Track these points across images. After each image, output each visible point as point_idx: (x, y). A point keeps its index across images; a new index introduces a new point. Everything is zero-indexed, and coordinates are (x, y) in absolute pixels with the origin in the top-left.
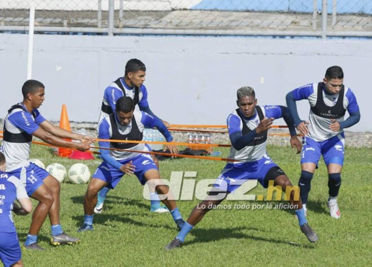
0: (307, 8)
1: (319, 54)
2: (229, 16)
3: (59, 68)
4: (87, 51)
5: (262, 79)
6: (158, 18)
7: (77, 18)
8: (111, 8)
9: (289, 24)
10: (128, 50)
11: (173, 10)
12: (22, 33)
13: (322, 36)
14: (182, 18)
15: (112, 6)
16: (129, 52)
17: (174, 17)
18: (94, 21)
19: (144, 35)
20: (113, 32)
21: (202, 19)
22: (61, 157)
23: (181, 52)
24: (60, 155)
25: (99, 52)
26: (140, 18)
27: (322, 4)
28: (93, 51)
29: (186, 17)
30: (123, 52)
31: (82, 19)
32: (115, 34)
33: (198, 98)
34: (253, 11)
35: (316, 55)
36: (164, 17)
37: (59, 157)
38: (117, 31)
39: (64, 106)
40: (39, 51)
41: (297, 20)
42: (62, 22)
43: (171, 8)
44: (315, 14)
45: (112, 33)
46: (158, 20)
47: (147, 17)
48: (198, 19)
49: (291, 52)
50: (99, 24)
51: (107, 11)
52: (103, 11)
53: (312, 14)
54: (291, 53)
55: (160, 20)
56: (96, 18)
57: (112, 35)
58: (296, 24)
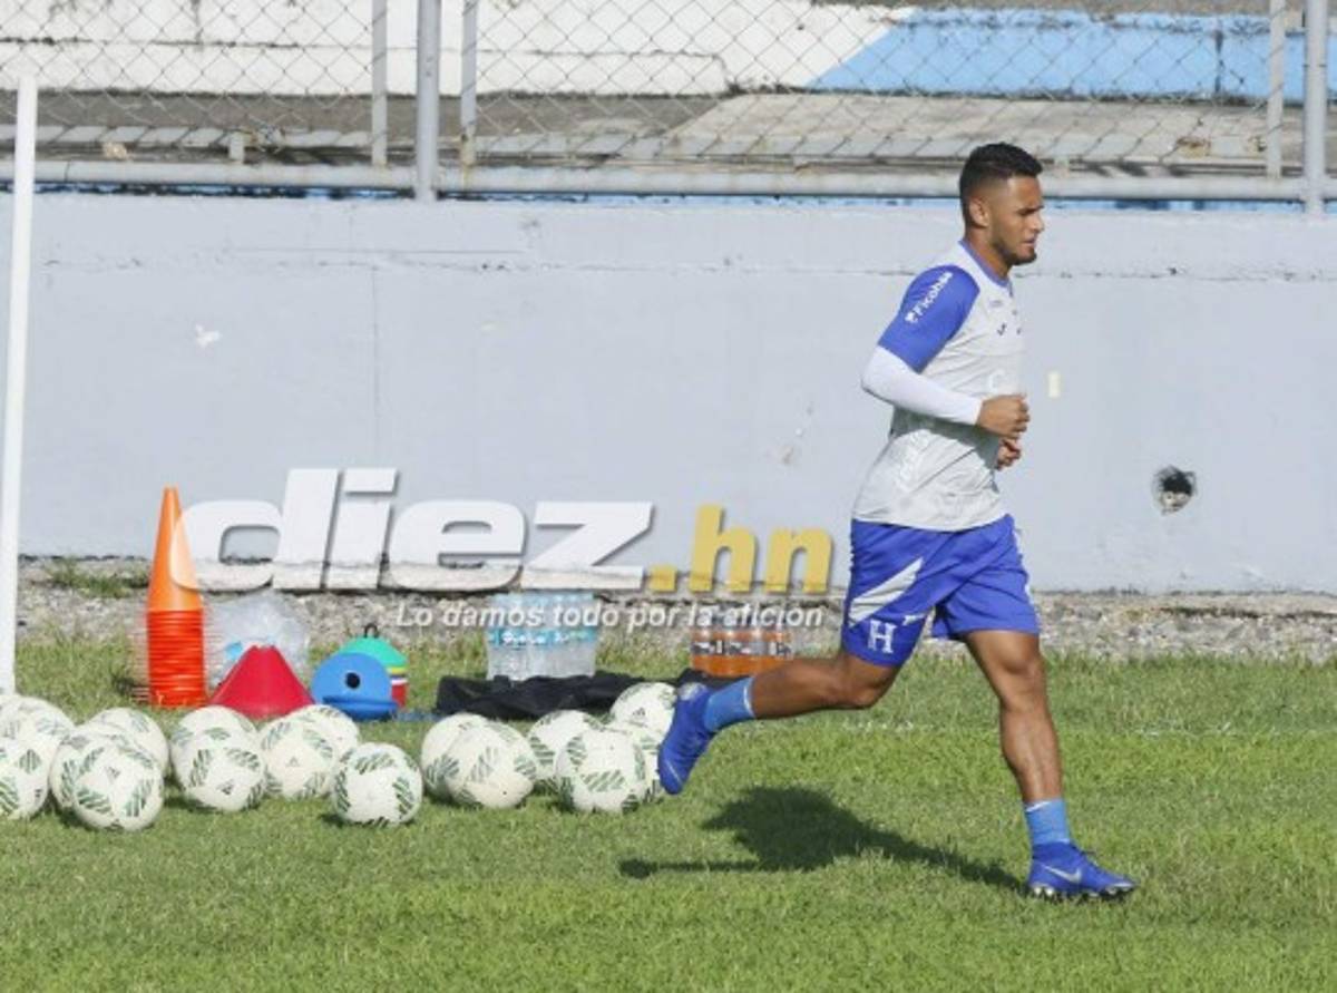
0: (1242, 81)
1: (1289, 276)
2: (965, 116)
3: (208, 338)
4: (323, 264)
5: (1054, 378)
6: (665, 126)
7: (285, 128)
8: (429, 81)
9: (1170, 148)
10: (495, 261)
11: (735, 91)
12: (82, 191)
13: (1303, 198)
14: (761, 128)
15: (428, 74)
16: (501, 267)
17: (732, 120)
18: (354, 139)
19: (592, 198)
20: (436, 184)
21: (848, 131)
22: (159, 706)
23: (713, 270)
24: (155, 699)
25: (375, 268)
26: (590, 125)
27: (1306, 66)
28: (352, 264)
29: (780, 120)
30: (475, 269)
31: (305, 130)
32: (442, 195)
33: (787, 460)
34: (1065, 96)
35: (1280, 281)
36: (690, 122)
37: (149, 708)
38: (454, 179)
39: (171, 495)
40: (123, 267)
41: (1201, 133)
42: (224, 142)
43: (727, 81)
44: (1275, 107)
45: (432, 188)
46: (660, 133)
47: (618, 123)
48: (830, 128)
49: (1173, 266)
50: (379, 154)
51: (410, 98)
52: (394, 98)
53: (1264, 105)
54: (1174, 271)
55: (671, 134)
56: (365, 124)
57: (431, 196)
58: (1198, 150)
